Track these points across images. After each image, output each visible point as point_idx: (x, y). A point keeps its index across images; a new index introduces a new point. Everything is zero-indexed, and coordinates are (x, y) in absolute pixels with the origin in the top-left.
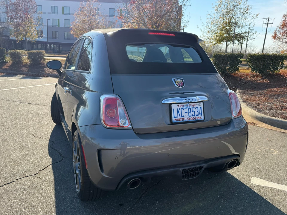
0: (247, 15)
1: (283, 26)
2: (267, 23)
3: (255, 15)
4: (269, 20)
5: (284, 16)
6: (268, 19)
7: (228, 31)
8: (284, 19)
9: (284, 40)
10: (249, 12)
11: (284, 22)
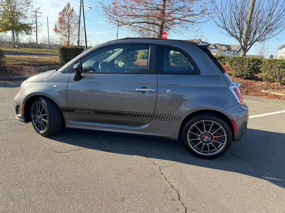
0: (30, 8)
1: (61, 22)
2: (35, 15)
3: (37, 9)
4: (37, 13)
5: (60, 13)
6: (35, 12)
7: (12, 20)
8: (60, 16)
9: (63, 33)
10: (31, 5)
11: (60, 18)
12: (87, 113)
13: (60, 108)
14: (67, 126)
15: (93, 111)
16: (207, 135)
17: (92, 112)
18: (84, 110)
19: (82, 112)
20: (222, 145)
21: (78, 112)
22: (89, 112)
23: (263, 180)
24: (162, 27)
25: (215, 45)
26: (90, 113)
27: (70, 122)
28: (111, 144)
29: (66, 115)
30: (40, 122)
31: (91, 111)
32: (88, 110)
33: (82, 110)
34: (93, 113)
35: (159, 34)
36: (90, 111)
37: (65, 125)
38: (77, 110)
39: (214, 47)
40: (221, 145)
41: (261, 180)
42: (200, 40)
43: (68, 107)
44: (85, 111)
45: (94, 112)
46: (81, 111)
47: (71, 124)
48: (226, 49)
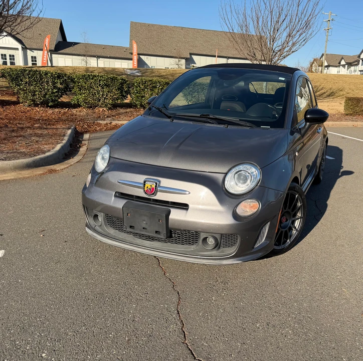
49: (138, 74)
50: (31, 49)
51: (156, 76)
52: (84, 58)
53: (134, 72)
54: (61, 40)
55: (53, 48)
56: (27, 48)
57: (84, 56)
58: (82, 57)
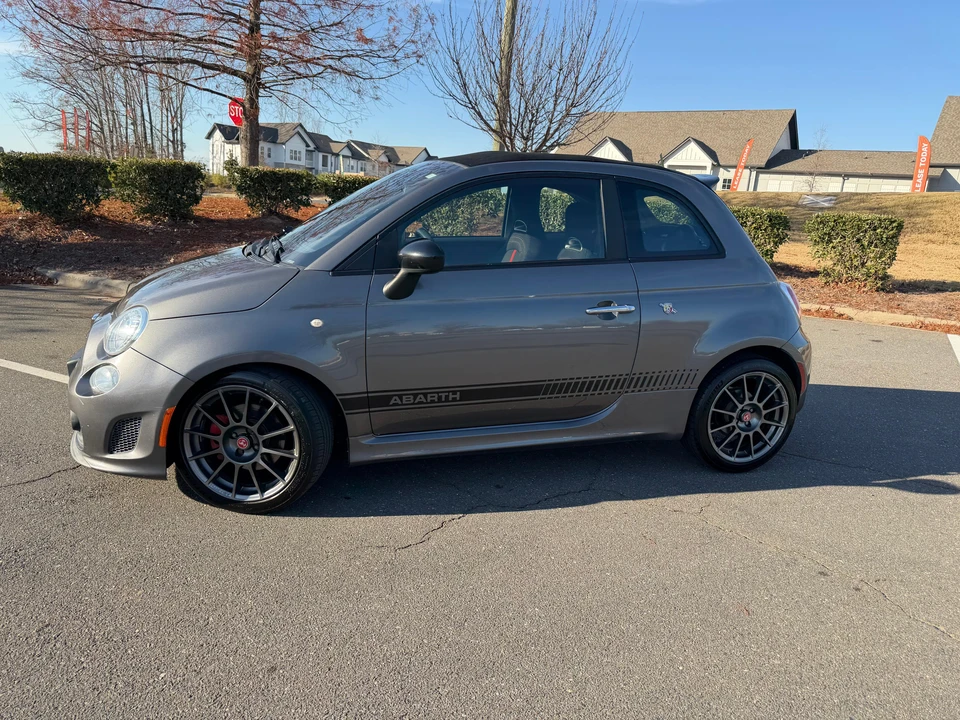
12: (432, 402)
13: (338, 398)
14: (356, 456)
15: (454, 393)
16: (746, 410)
17: (451, 396)
18: (425, 395)
19: (418, 400)
20: (777, 427)
21: (403, 405)
22: (440, 398)
23: (876, 489)
24: (254, 83)
25: (349, 146)
26: (443, 399)
27: (366, 441)
28: (498, 487)
29: (355, 421)
30: (247, 465)
31: (449, 392)
32: (438, 393)
33: (415, 396)
34: (454, 400)
35: (247, 106)
36: (443, 395)
37: (346, 456)
38: (400, 397)
39: (347, 152)
40: (773, 429)
41: (871, 488)
42: (301, 125)
43: (367, 392)
44: (429, 396)
45: (458, 396)
46: (415, 399)
47: (366, 449)
48: (384, 159)
49: (826, 205)
50: (726, 167)
51: (872, 209)
52: (809, 178)
53: (820, 199)
54: (786, 145)
55: (763, 164)
56: (719, 165)
57: (811, 174)
58: (804, 177)
